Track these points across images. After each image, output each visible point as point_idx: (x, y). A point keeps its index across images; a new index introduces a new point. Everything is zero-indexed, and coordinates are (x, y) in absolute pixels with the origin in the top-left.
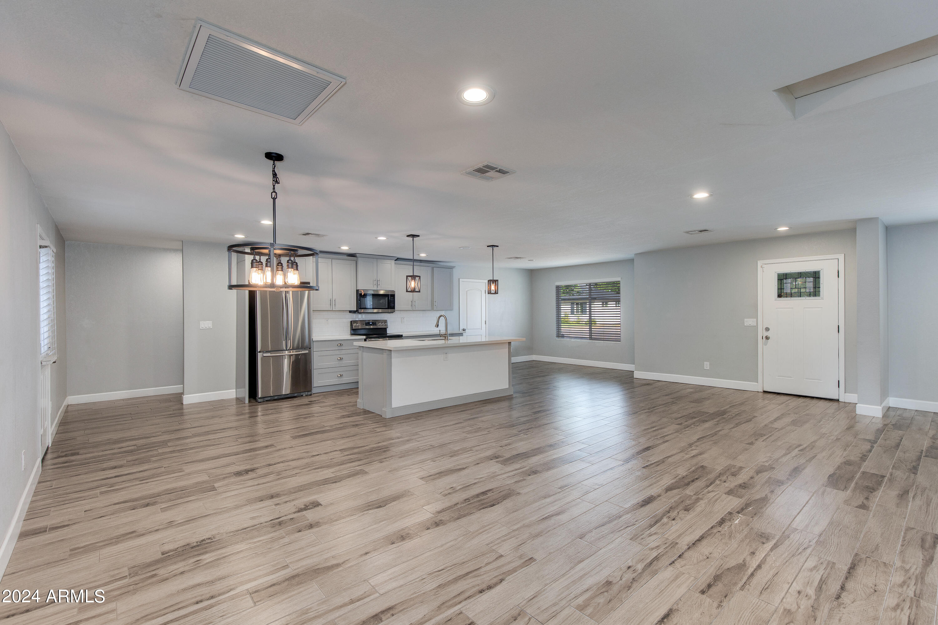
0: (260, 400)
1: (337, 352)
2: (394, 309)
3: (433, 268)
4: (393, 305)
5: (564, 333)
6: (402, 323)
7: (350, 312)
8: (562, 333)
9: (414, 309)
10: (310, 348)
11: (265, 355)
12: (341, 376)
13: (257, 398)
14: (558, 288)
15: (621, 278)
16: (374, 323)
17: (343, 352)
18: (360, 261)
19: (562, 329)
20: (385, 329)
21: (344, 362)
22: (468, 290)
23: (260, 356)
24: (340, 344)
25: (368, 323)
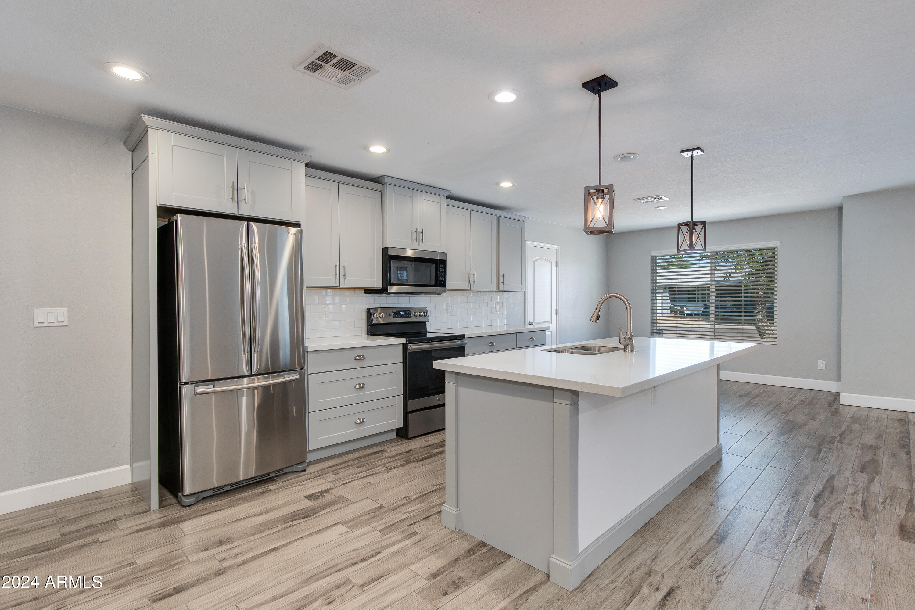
0: (187, 501)
1: (355, 373)
2: (445, 287)
3: (498, 217)
4: (443, 279)
5: (661, 328)
6: (447, 313)
7: (368, 291)
8: (658, 328)
9: (472, 289)
10: (302, 368)
11: (200, 389)
12: (362, 422)
13: (180, 494)
14: (654, 259)
15: (781, 242)
16: (407, 312)
17: (366, 371)
18: (390, 192)
19: (658, 321)
20: (424, 324)
21: (367, 393)
22: (537, 260)
23: (186, 392)
24: (359, 356)
25: (397, 313)
